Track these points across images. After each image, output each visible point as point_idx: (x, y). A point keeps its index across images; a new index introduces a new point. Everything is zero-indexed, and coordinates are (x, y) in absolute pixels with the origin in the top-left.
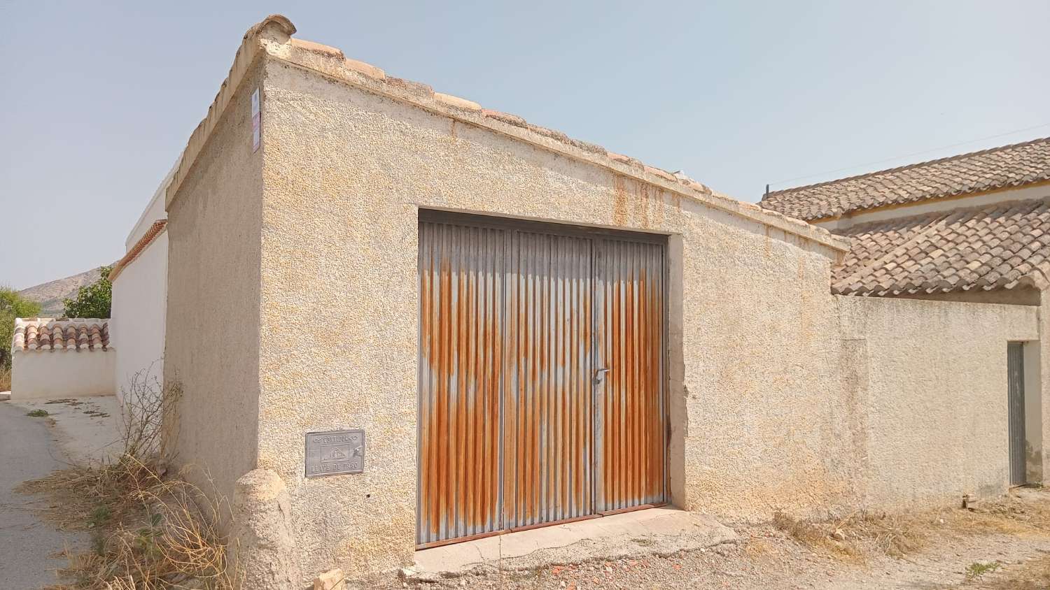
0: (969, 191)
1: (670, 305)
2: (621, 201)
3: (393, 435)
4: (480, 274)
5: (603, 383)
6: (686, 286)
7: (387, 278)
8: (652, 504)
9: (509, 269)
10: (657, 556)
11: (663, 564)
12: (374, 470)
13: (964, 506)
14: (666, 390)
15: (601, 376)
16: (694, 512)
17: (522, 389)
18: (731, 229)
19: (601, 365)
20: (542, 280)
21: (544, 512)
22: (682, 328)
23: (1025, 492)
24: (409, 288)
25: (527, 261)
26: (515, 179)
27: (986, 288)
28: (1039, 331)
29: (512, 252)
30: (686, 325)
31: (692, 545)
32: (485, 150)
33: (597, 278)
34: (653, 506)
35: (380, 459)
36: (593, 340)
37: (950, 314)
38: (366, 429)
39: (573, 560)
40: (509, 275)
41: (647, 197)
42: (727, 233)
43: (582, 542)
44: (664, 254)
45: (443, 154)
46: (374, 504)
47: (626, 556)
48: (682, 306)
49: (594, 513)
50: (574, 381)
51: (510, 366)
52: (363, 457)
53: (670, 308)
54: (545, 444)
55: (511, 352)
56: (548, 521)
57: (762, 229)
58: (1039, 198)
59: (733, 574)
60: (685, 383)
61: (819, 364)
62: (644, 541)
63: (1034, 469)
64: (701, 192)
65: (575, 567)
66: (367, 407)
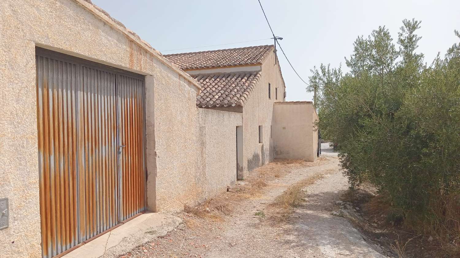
0: (205, 67)
1: (147, 111)
2: (131, 55)
3: (26, 199)
4: (64, 91)
5: (121, 153)
6: (155, 102)
7: (18, 91)
8: (141, 212)
9: (79, 89)
10: (160, 238)
11: (164, 241)
12: (15, 224)
13: (228, 191)
14: (145, 154)
15: (121, 150)
16: (160, 212)
17: (87, 160)
18: (169, 75)
19: (121, 144)
20: (95, 96)
21: (99, 228)
22: (154, 123)
23: (239, 182)
24: (32, 99)
25: (87, 84)
26: (86, 33)
27: (225, 106)
28: (242, 122)
29: (80, 79)
30: (156, 121)
31: (171, 229)
32: (71, 12)
33: (118, 96)
34: (142, 213)
35: (19, 216)
36: (117, 131)
37: (225, 116)
38: (9, 197)
39: (128, 251)
40: (79, 92)
41: (141, 54)
42: (168, 77)
43: (124, 239)
44: (143, 85)
45: (49, 10)
46: (17, 247)
47: (149, 242)
48: (154, 112)
49: (119, 223)
50: (110, 154)
51: (81, 148)
52: (8, 216)
53: (146, 113)
54: (98, 190)
55: (81, 139)
56: (100, 232)
57: (178, 76)
58: (229, 72)
59: (192, 238)
60: (156, 150)
61: (194, 138)
62: (150, 232)
63: (240, 173)
64: (160, 55)
65: (130, 254)
66: (9, 182)
